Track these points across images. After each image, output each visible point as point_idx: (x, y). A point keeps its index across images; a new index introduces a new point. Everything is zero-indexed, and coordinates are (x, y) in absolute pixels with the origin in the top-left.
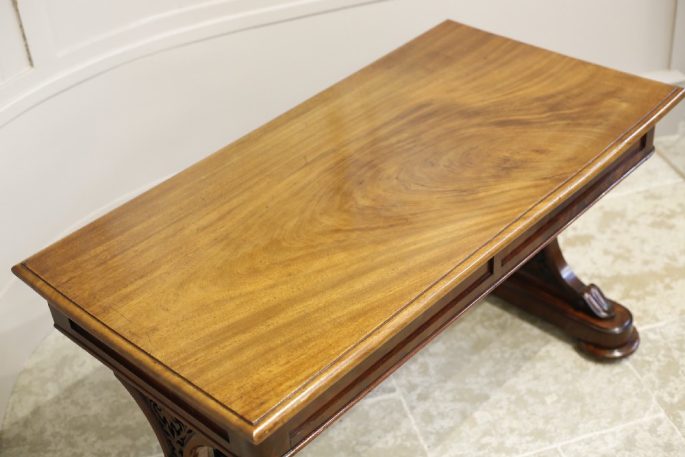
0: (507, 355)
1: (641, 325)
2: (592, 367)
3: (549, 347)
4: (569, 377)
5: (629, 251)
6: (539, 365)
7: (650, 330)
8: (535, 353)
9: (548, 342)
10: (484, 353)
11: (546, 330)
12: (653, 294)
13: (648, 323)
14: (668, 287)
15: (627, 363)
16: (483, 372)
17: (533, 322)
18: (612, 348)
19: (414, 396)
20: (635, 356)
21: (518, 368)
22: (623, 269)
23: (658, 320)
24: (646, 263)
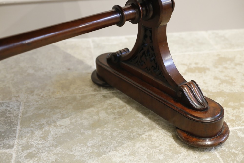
0: (115, 134)
1: (233, 126)
2: (184, 151)
3: (152, 132)
4: (161, 157)
5: (232, 79)
6: (138, 145)
7: (240, 130)
8: (140, 135)
9: (153, 129)
11: (155, 120)
13: (239, 125)
15: (215, 153)
16: (90, 144)
17: (145, 114)
18: (205, 137)
19: (25, 153)
20: (223, 148)
21: (121, 144)
22: (226, 89)
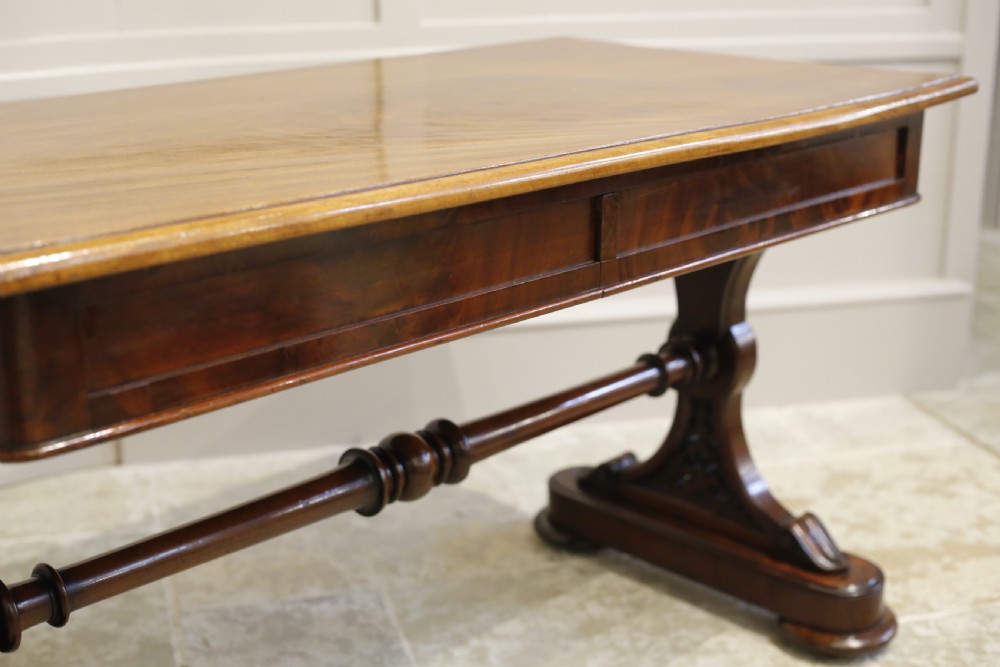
0: (642, 644)
3: (724, 637)
5: (875, 520)
6: (703, 661)
7: (918, 623)
8: (697, 644)
10: (598, 639)
12: (922, 575)
14: (947, 568)
18: (845, 633)
21: (664, 662)
22: (866, 542)
23: (930, 610)
24: (907, 536)
